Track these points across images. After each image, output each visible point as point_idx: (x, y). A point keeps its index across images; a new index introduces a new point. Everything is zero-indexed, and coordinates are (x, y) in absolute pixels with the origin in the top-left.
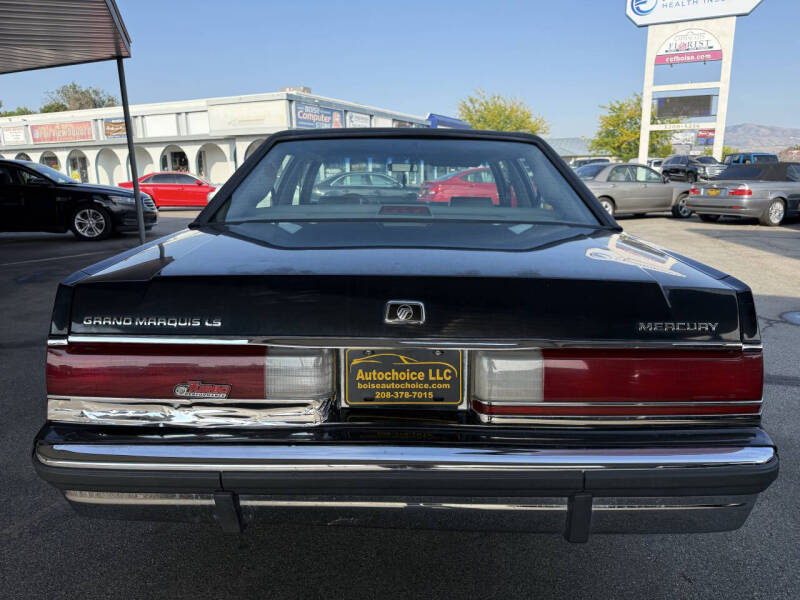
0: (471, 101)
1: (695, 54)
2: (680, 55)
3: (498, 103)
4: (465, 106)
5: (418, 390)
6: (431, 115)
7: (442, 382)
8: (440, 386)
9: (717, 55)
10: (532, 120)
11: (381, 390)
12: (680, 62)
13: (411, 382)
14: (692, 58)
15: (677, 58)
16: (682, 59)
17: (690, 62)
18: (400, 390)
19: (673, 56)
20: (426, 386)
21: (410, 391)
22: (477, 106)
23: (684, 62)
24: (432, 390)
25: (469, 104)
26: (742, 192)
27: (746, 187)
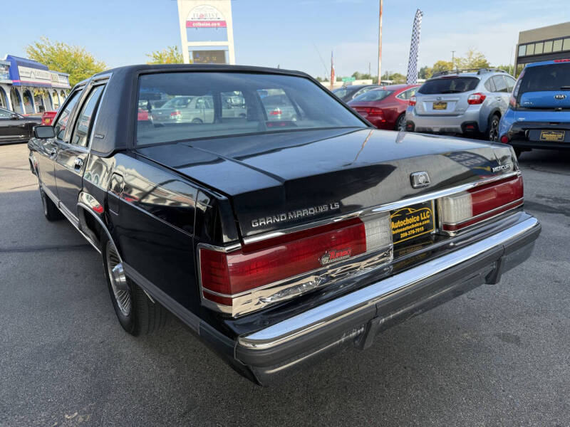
0: (38, 46)
1: (211, 22)
2: (202, 22)
3: (63, 48)
4: (33, 50)
5: (417, 227)
6: (8, 56)
7: (426, 220)
8: (426, 222)
9: (223, 24)
10: (95, 63)
11: (403, 232)
12: (202, 27)
13: (414, 223)
14: (209, 24)
15: (200, 24)
16: (203, 25)
17: (208, 27)
18: (410, 230)
19: (196, 22)
20: (420, 224)
21: (414, 229)
22: (44, 50)
23: (205, 27)
24: (422, 226)
25: (36, 49)
26: (277, 113)
27: (279, 110)
